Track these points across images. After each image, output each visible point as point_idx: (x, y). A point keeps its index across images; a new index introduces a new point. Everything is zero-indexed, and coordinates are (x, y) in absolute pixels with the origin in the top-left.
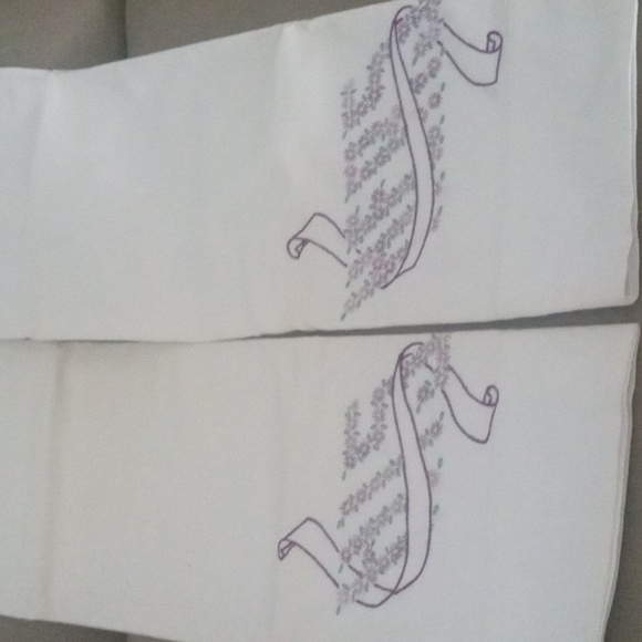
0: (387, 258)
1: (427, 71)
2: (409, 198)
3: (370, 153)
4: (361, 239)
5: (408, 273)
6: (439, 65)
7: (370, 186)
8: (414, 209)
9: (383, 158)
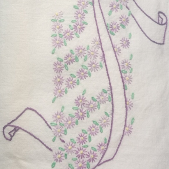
0: (89, 149)
1: (119, 22)
2: (106, 107)
3: (74, 68)
4: (65, 132)
5: (107, 163)
6: (127, 21)
7: (74, 93)
8: (111, 116)
9: (83, 74)
